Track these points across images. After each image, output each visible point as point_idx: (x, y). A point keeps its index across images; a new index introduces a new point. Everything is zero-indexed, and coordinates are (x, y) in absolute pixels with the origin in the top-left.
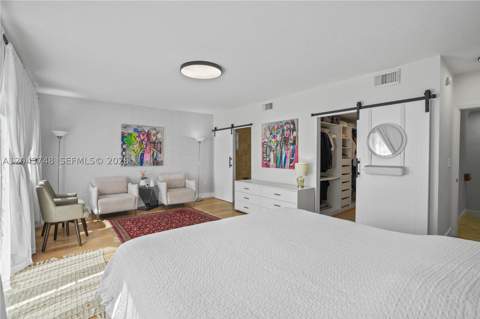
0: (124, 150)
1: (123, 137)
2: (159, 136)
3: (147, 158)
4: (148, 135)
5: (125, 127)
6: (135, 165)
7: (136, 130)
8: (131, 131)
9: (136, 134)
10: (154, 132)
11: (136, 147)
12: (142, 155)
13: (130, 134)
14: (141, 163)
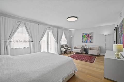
0: (83, 39)
1: (83, 36)
2: (92, 35)
3: (88, 41)
4: (89, 35)
5: (83, 34)
6: (85, 43)
7: (86, 34)
8: (84, 34)
9: (85, 35)
10: (90, 34)
11: (86, 38)
12: (87, 40)
13: (84, 35)
14: (87, 42)
